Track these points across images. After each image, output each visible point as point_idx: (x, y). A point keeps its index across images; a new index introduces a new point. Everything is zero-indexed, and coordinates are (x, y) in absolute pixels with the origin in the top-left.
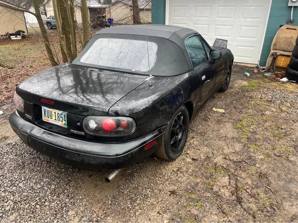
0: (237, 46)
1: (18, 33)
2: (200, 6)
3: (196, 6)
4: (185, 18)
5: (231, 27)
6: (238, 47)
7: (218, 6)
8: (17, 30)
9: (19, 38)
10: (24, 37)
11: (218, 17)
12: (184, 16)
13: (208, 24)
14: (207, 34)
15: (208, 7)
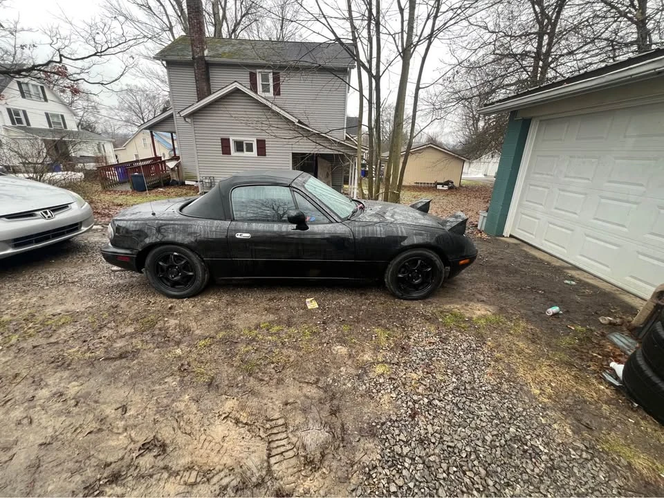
0: (639, 253)
1: (446, 183)
2: (579, 157)
3: (571, 157)
4: (549, 177)
5: (635, 206)
6: (641, 257)
7: (616, 158)
8: (446, 180)
9: (446, 188)
10: (450, 188)
11: (610, 182)
12: (547, 174)
13: (585, 194)
14: (578, 212)
15: (593, 160)
